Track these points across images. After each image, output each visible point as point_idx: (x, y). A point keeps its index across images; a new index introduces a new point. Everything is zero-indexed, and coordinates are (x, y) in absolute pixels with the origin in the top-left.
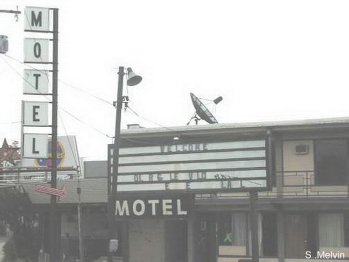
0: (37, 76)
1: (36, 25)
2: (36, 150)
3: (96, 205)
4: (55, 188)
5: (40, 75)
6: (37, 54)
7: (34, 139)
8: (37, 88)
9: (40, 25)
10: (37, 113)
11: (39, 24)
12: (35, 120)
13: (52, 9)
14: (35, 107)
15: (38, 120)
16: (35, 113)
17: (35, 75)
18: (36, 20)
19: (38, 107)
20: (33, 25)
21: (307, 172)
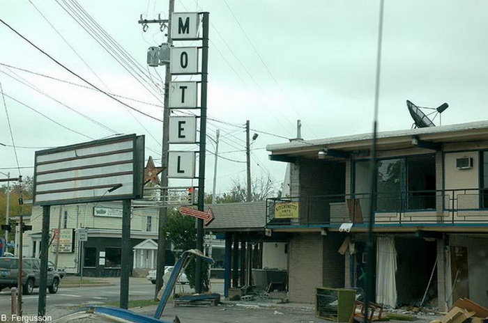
0: (183, 88)
1: (184, 33)
2: (181, 169)
3: (248, 230)
4: (203, 211)
5: (186, 87)
6: (184, 64)
7: (179, 157)
8: (183, 102)
9: (188, 33)
10: (183, 129)
11: (186, 32)
12: (180, 136)
13: (201, 13)
14: (180, 123)
15: (184, 137)
16: (181, 129)
17: (181, 87)
18: (184, 27)
19: (184, 122)
20: (180, 33)
21: (453, 190)
